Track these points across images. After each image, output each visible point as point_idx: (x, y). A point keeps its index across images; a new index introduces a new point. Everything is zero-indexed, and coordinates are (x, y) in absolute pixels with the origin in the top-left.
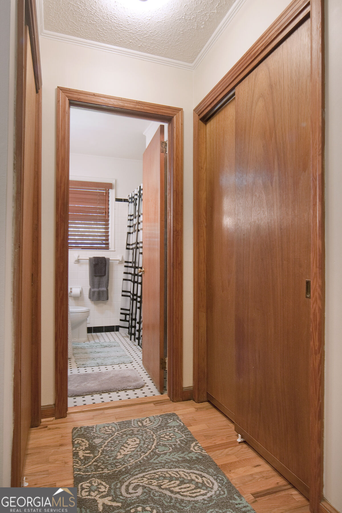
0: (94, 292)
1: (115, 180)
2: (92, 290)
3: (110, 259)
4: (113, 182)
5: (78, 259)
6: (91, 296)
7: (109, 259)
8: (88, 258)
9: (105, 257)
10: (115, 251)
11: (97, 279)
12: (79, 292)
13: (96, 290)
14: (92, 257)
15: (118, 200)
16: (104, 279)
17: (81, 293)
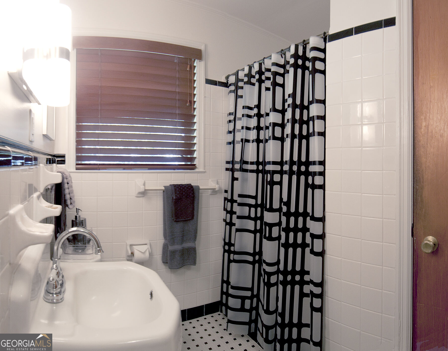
0: (173, 253)
1: (204, 45)
2: (171, 248)
3: (201, 187)
4: (202, 48)
5: (145, 190)
6: (168, 259)
7: (198, 187)
8: (163, 188)
9: (192, 185)
10: (205, 172)
11: (178, 226)
12: (147, 254)
13: (178, 247)
14: (168, 185)
15: (209, 82)
16: (190, 225)
17: (151, 254)
